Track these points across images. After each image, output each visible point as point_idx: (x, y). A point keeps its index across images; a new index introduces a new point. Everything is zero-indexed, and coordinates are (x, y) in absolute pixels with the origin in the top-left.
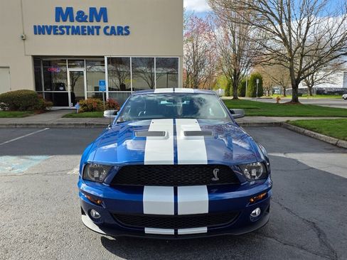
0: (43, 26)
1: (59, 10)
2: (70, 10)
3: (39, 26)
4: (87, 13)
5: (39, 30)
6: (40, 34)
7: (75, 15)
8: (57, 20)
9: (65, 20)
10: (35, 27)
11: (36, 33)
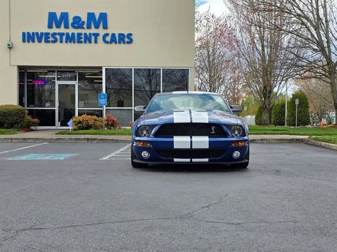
0: (33, 33)
1: (52, 16)
2: (65, 16)
3: (28, 33)
4: (84, 19)
5: (29, 38)
6: (29, 42)
7: (71, 21)
8: (50, 26)
9: (58, 27)
10: (24, 34)
11: (24, 41)
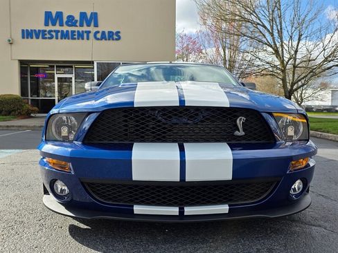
0: (31, 30)
1: (48, 15)
2: (59, 15)
3: (27, 30)
4: (77, 17)
5: (27, 34)
6: (28, 38)
7: (65, 20)
8: (46, 24)
9: (54, 24)
10: (23, 31)
11: (23, 37)
